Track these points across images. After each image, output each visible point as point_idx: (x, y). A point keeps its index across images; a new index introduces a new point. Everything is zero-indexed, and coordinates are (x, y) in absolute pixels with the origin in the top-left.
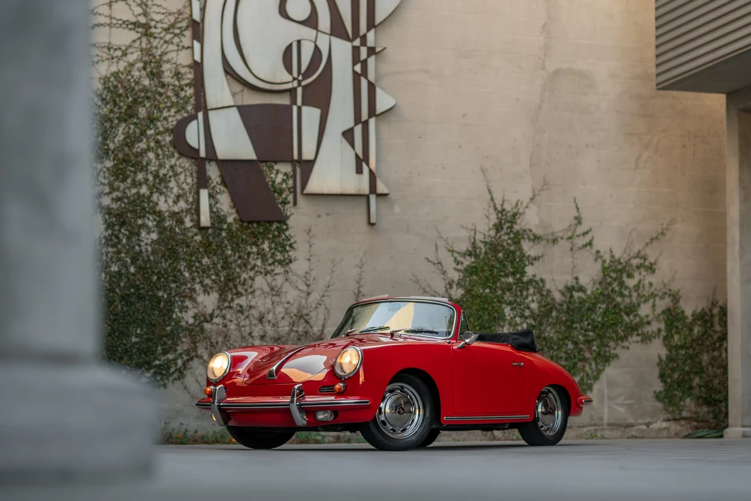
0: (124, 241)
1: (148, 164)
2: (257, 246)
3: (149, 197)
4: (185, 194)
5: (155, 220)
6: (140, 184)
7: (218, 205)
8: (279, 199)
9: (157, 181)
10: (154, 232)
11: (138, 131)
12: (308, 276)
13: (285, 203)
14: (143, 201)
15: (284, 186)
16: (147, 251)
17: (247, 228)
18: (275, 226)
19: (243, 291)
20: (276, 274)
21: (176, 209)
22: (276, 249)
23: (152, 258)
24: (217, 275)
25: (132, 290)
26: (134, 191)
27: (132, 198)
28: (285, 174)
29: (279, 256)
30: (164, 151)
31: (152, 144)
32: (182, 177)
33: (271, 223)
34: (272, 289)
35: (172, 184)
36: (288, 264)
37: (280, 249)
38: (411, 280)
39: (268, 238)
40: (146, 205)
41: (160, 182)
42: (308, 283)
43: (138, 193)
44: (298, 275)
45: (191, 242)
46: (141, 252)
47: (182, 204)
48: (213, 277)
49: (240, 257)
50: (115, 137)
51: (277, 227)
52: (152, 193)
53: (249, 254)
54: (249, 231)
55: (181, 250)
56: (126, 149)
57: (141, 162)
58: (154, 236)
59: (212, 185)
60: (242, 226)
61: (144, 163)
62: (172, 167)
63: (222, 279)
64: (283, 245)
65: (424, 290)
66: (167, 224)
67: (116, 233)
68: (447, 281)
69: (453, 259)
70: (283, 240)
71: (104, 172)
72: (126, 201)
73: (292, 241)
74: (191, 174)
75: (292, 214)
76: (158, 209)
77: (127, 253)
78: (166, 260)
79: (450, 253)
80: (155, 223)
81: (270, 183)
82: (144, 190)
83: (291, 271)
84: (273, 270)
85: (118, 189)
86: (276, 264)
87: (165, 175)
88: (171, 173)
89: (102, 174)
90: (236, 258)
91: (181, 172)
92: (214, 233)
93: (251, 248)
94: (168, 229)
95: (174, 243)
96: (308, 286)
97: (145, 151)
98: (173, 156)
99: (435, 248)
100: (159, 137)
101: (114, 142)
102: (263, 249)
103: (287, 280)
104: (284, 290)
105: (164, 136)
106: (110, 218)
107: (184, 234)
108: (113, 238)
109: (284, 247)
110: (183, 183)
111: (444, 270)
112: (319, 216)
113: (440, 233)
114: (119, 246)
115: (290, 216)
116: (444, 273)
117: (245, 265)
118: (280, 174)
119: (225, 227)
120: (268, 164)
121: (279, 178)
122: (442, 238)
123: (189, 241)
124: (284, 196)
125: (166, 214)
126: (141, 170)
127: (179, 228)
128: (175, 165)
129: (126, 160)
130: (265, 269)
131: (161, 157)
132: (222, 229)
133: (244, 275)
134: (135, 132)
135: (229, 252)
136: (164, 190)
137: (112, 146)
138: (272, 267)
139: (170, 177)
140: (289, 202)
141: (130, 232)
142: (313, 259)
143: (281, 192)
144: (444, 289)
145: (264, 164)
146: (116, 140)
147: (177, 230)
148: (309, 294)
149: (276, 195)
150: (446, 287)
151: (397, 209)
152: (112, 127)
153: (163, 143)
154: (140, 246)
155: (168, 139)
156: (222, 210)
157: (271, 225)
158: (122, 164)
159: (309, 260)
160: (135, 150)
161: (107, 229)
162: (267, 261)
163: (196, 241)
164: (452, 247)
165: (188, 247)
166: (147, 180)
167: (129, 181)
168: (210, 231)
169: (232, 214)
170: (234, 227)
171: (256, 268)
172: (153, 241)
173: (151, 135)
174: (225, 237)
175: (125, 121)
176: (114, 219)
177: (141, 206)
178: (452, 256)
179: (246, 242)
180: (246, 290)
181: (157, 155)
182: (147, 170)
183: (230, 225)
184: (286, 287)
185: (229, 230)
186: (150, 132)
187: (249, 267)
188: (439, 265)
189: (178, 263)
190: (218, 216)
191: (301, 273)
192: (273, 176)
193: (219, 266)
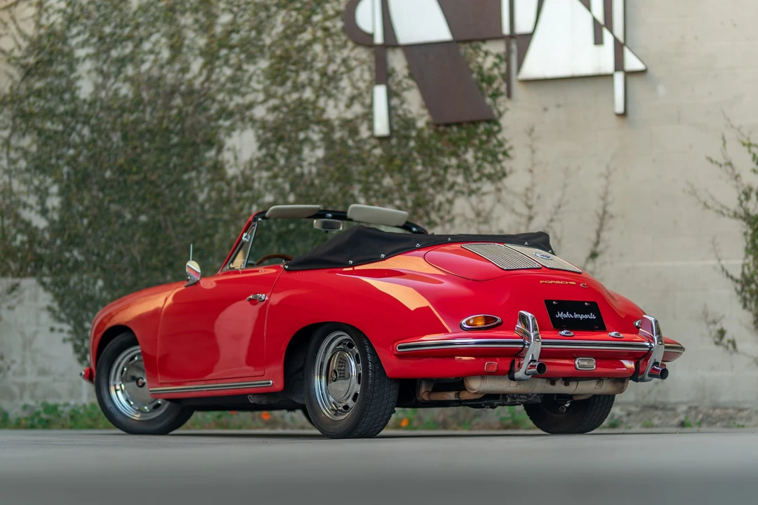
0: (282, 162)
1: (314, 59)
2: (457, 156)
3: (314, 103)
4: (360, 95)
5: (321, 132)
6: (303, 86)
7: (405, 106)
8: (487, 90)
9: (325, 80)
10: (319, 147)
11: (301, 18)
12: (530, 194)
13: (495, 95)
14: (306, 109)
15: (496, 72)
16: (310, 173)
17: (444, 133)
18: (482, 128)
19: (438, 220)
20: (484, 194)
21: (349, 115)
22: (484, 159)
23: (317, 182)
24: (403, 199)
25: (292, 226)
26: (295, 96)
27: (292, 106)
28: (498, 56)
29: (488, 169)
30: (334, 41)
31: (320, 34)
32: (357, 73)
33: (475, 123)
34: (478, 214)
35: (345, 83)
36: (500, 179)
37: (490, 159)
38: (684, 191)
39: (474, 145)
40: (310, 113)
41: (328, 83)
42: (530, 203)
43: (300, 99)
44: (515, 194)
45: (369, 157)
46: (302, 175)
47: (357, 109)
48: (398, 203)
49: (434, 174)
50: (272, 28)
51: (486, 130)
52: (318, 97)
53: (446, 168)
54: (446, 137)
55: (356, 169)
56: (287, 44)
57: (304, 59)
58: (320, 153)
59: (397, 80)
60: (436, 131)
61: (309, 59)
62: (344, 61)
63: (410, 204)
64: (494, 153)
65: (705, 204)
66: (337, 135)
67: (272, 152)
68: (741, 191)
69: (750, 157)
70: (495, 146)
71: (258, 76)
72: (285, 109)
73: (507, 146)
74: (370, 69)
75: (507, 109)
76: (325, 116)
77: (285, 177)
78: (335, 183)
79: (746, 149)
80: (321, 136)
81: (477, 70)
82: (308, 94)
83: (506, 188)
84: (479, 189)
85: (274, 96)
86: (484, 179)
87: (335, 72)
88: (343, 69)
89: (255, 78)
90: (428, 174)
91: (356, 67)
92: (399, 143)
93: (449, 160)
94: (339, 141)
95: (345, 160)
96: (530, 207)
97: (310, 43)
98: (344, 46)
99: (722, 142)
100: (328, 24)
101: (269, 35)
102: (466, 161)
103: (499, 201)
104: (494, 215)
105: (334, 20)
106: (264, 134)
107: (359, 148)
108: (269, 159)
109: (494, 155)
110: (358, 81)
111: (737, 172)
112: (546, 109)
113: (729, 120)
114: (276, 169)
115: (504, 112)
116: (737, 177)
117: (440, 183)
118: (488, 56)
119: (414, 133)
120: (474, 44)
121: (489, 62)
122: (732, 126)
123: (365, 156)
124: (495, 85)
125: (336, 123)
126: (305, 69)
127: (354, 141)
128: (348, 57)
129: (285, 58)
130: (469, 187)
131: (330, 49)
132: (408, 138)
133: (440, 198)
134: (297, 20)
135: (419, 168)
136: (334, 92)
137: (268, 41)
138: (479, 184)
139: (342, 74)
140: (502, 94)
141: (290, 149)
142: (536, 170)
143: (490, 80)
144: (737, 202)
145: (467, 45)
146: (274, 32)
147: (350, 142)
148: (530, 218)
149: (484, 85)
150: (739, 199)
151: (661, 90)
152: (269, 17)
153: (333, 30)
154: (301, 166)
155: (340, 24)
156: (410, 112)
157: (477, 127)
158: (279, 63)
159: (531, 171)
160: (297, 44)
161: (260, 148)
162: (471, 175)
163: (375, 156)
164: (748, 139)
165: (364, 163)
166: (311, 81)
167: (289, 84)
168: (394, 141)
169: (422, 116)
170: (426, 133)
171: (457, 188)
172: (318, 161)
173: (318, 22)
174: (413, 148)
175: (284, 7)
176: (269, 135)
177: (303, 115)
178: (750, 151)
179: (441, 152)
180: (442, 218)
181: (326, 47)
182: (312, 68)
183: (420, 131)
184: (499, 210)
185: (419, 138)
186: (316, 18)
187: (447, 186)
188: (729, 169)
189: (351, 185)
190: (403, 120)
191: (520, 189)
192: (480, 60)
193: (405, 187)
